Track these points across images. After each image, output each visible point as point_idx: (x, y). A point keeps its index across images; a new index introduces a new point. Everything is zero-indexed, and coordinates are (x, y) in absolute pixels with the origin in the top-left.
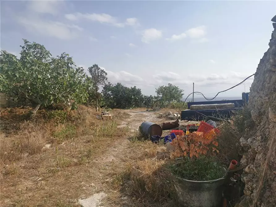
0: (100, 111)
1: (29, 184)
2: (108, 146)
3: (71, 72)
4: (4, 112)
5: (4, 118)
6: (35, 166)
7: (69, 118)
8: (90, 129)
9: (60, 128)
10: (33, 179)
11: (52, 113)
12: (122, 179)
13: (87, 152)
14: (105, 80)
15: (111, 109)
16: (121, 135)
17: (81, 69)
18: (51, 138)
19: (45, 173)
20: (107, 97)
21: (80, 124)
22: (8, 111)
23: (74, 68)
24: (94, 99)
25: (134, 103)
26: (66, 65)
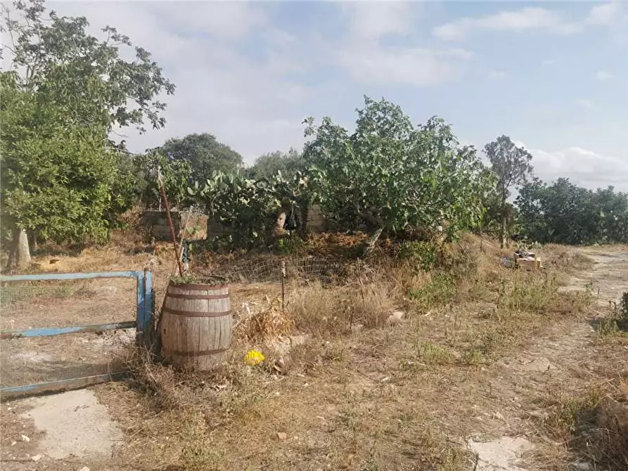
0: (511, 246)
1: (366, 384)
2: (535, 333)
3: (448, 159)
4: (318, 241)
5: (319, 252)
6: (376, 352)
7: (440, 261)
8: (488, 289)
9: (422, 281)
10: (374, 376)
11: (408, 246)
12: (575, 418)
13: (482, 339)
14: (526, 172)
15: (540, 245)
16: (570, 312)
17: (470, 149)
18: (405, 299)
19: (395, 370)
20: (529, 214)
21: (463, 274)
22: (325, 239)
23: (453, 148)
24: (496, 218)
25: (605, 231)
26: (438, 143)
